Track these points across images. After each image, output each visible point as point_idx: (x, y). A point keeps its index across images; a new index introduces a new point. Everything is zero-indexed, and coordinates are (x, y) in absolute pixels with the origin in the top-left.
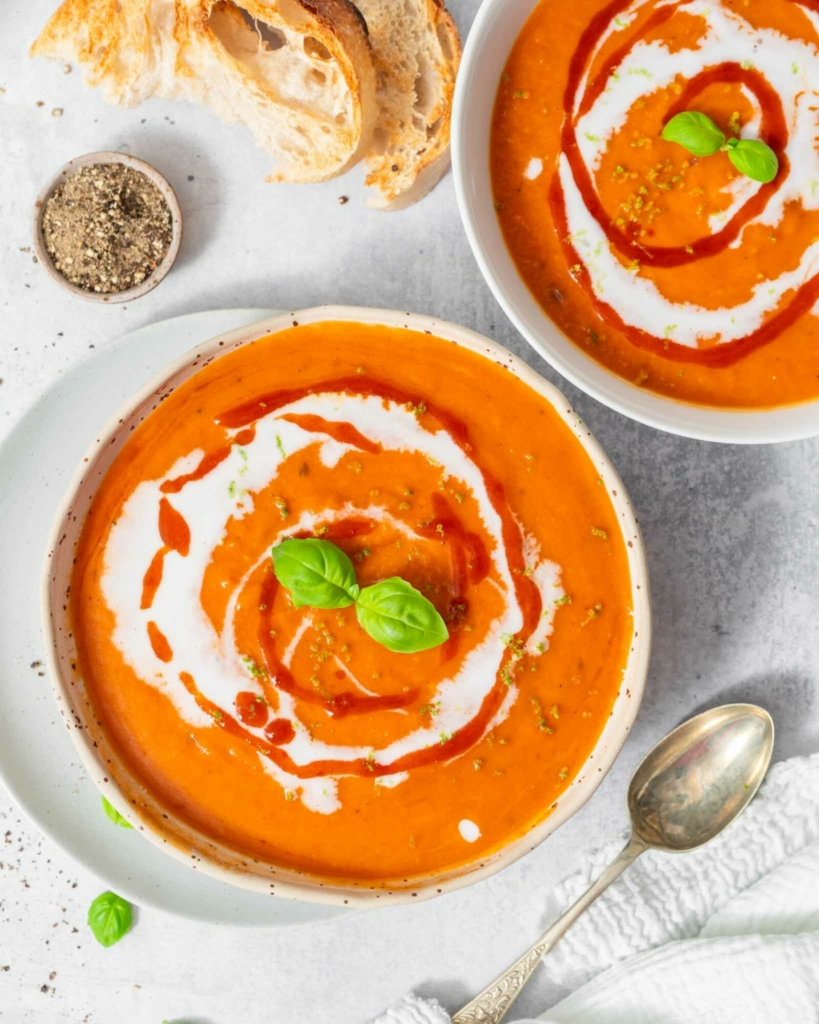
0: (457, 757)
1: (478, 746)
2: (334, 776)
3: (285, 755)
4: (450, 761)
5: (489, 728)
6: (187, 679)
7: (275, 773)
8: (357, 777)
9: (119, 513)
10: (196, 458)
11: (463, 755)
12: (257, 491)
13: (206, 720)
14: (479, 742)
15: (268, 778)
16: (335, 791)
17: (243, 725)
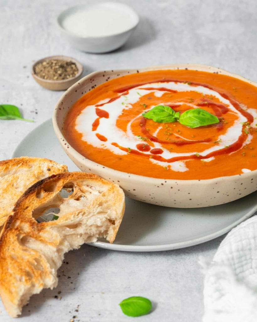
0: (234, 152)
1: (241, 150)
2: (183, 161)
3: (160, 157)
4: (232, 153)
5: (244, 144)
6: (115, 144)
7: (157, 163)
8: (193, 160)
9: (80, 113)
10: (108, 100)
11: (236, 152)
12: (133, 104)
13: (125, 153)
14: (241, 148)
15: (155, 165)
16: (185, 165)
17: (141, 152)
